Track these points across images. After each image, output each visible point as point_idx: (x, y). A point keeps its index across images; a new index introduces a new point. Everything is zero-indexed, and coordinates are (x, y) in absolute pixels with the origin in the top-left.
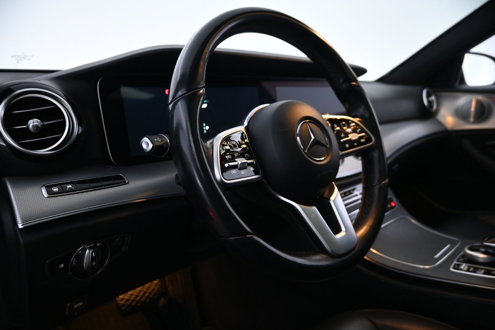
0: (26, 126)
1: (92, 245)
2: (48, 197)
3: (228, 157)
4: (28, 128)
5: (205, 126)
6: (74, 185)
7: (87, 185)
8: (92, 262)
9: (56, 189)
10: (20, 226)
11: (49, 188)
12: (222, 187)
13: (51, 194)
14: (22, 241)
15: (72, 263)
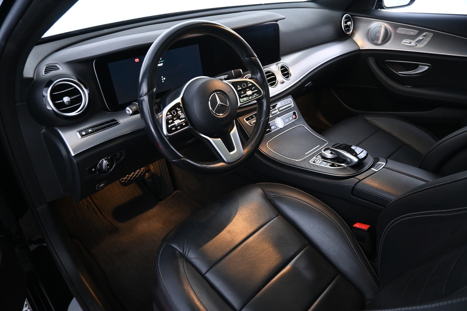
0: (62, 101)
1: (106, 158)
2: (81, 138)
3: (170, 122)
4: (63, 102)
5: (163, 78)
6: (92, 129)
7: (98, 128)
8: (107, 167)
9: (84, 133)
10: (73, 155)
11: (80, 132)
12: (168, 138)
13: (82, 136)
14: (75, 161)
15: (98, 168)
